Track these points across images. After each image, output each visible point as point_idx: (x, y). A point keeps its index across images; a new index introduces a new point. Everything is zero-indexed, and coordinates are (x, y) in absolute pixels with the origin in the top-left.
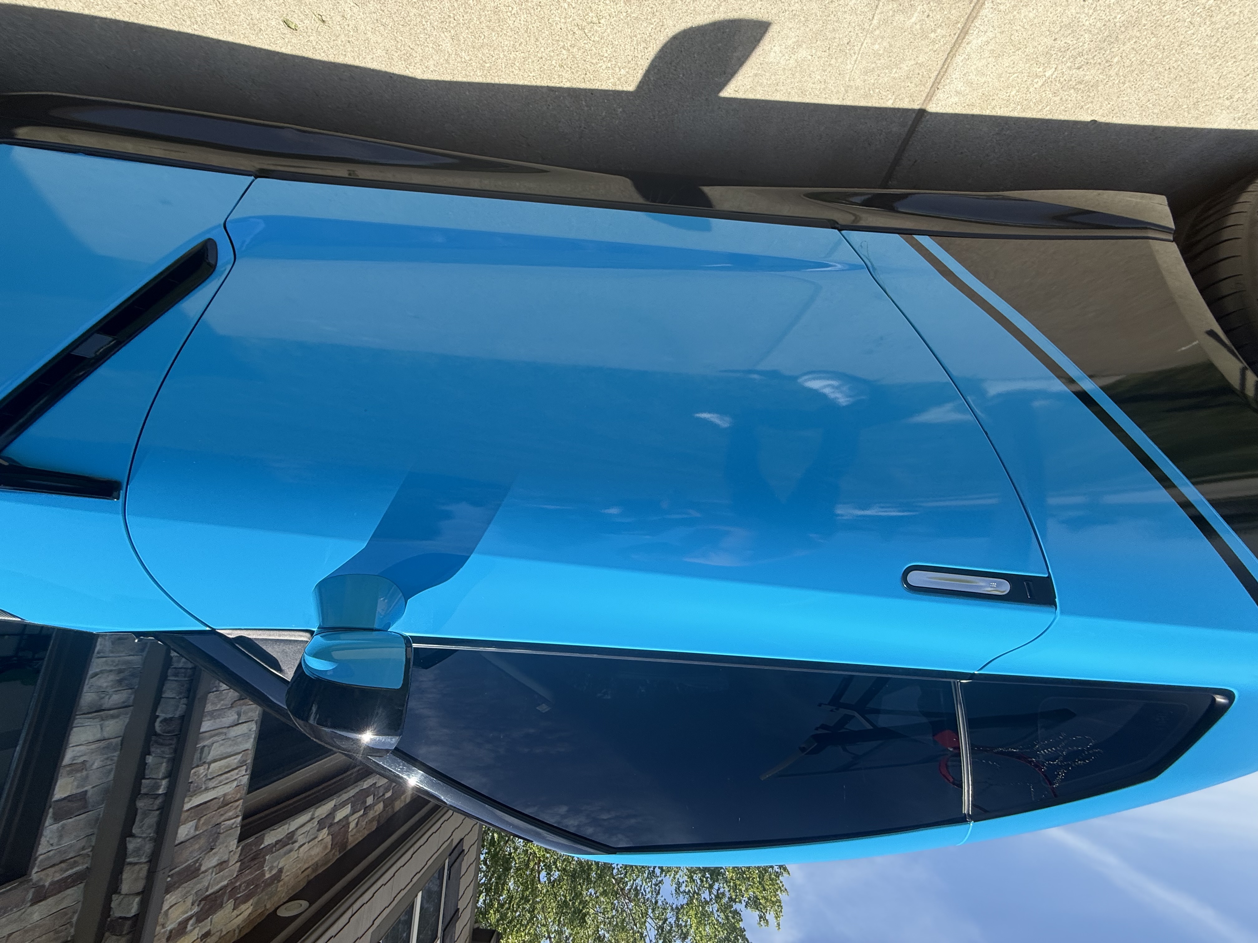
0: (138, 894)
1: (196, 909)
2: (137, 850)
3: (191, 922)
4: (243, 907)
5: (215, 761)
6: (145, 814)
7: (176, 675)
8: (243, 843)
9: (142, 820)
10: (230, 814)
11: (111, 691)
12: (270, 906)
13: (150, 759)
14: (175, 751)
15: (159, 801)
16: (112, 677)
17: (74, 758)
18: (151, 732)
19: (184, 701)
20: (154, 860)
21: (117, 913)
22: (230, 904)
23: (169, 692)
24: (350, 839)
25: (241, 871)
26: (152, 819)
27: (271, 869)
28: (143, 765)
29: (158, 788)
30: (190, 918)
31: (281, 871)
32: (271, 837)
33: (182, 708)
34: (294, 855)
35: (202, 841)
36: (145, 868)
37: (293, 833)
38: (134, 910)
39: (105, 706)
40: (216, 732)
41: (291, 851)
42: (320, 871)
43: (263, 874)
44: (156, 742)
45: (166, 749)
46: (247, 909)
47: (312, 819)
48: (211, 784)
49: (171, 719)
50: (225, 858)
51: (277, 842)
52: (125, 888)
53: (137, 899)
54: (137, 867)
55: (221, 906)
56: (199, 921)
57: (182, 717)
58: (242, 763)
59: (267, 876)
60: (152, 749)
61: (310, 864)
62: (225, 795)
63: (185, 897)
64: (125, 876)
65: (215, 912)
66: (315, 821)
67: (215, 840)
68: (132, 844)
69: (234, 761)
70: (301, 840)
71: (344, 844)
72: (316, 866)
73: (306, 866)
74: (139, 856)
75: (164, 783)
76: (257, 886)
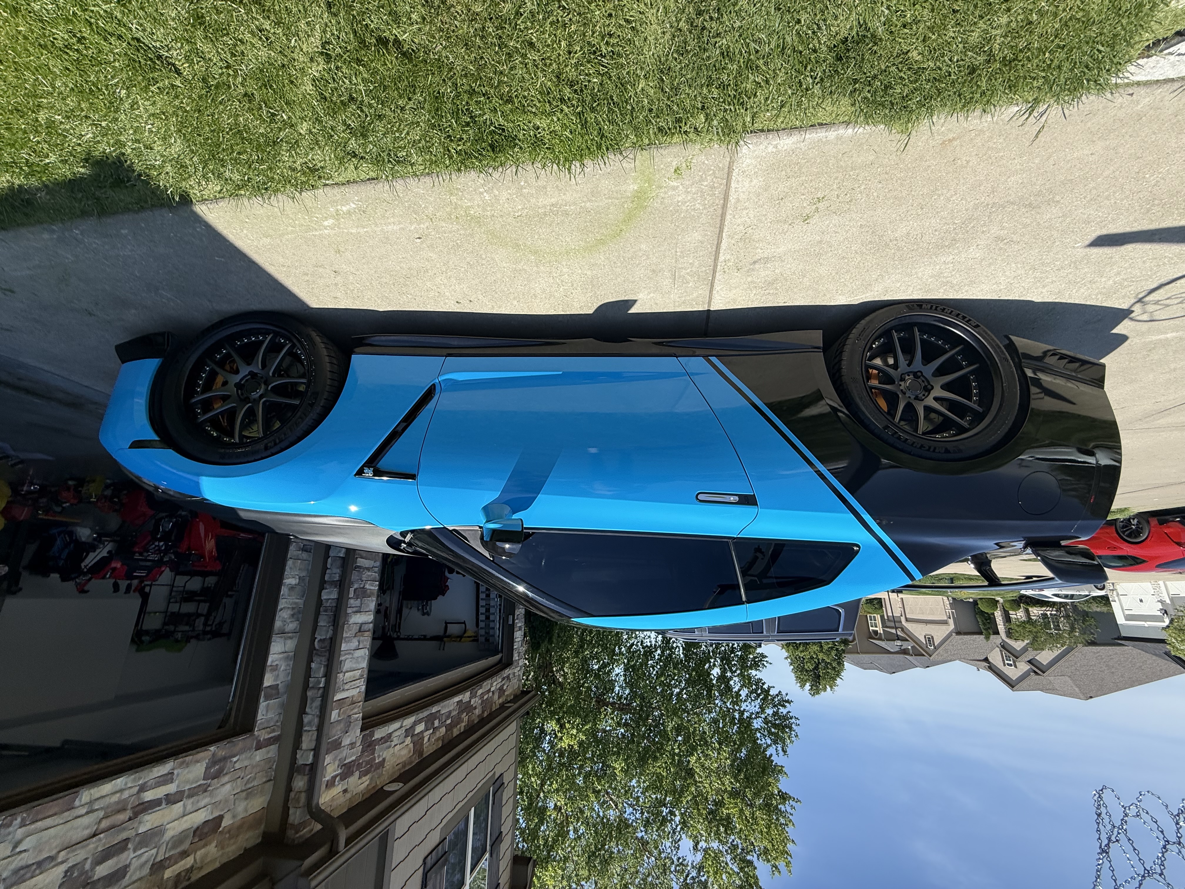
0: (312, 750)
1: (339, 771)
2: (310, 723)
3: (338, 779)
4: (364, 779)
5: (347, 672)
6: (313, 700)
7: (326, 611)
8: (363, 733)
9: (311, 704)
10: (356, 710)
11: (288, 621)
12: (379, 783)
13: (313, 665)
14: (328, 660)
15: (321, 691)
16: (290, 612)
17: (272, 662)
18: (312, 648)
19: (331, 628)
20: (320, 729)
21: (300, 761)
22: (357, 774)
23: (323, 622)
24: (425, 750)
25: (363, 751)
26: (318, 703)
27: (379, 756)
28: (309, 669)
29: (320, 683)
30: (336, 776)
31: (384, 760)
32: (379, 733)
33: (330, 633)
34: (391, 750)
35: (342, 725)
36: (316, 733)
37: (391, 734)
38: (310, 760)
39: (286, 630)
40: (349, 652)
41: (390, 747)
42: (407, 768)
43: (374, 759)
44: (316, 654)
45: (324, 659)
46: (366, 781)
47: (401, 727)
48: (346, 687)
49: (324, 639)
50: (354, 740)
51: (382, 738)
52: (304, 746)
53: (312, 753)
54: (310, 733)
55: (352, 774)
56: (342, 779)
57: (331, 639)
58: (361, 676)
59: (377, 761)
60: (314, 659)
61: (401, 761)
62: (353, 697)
63: (334, 760)
64: (303, 738)
65: (349, 777)
66: (404, 729)
67: (349, 726)
68: (306, 719)
69: (358, 673)
70: (396, 741)
71: (421, 753)
72: (404, 764)
73: (398, 762)
74: (311, 727)
75: (323, 679)
76: (371, 766)
